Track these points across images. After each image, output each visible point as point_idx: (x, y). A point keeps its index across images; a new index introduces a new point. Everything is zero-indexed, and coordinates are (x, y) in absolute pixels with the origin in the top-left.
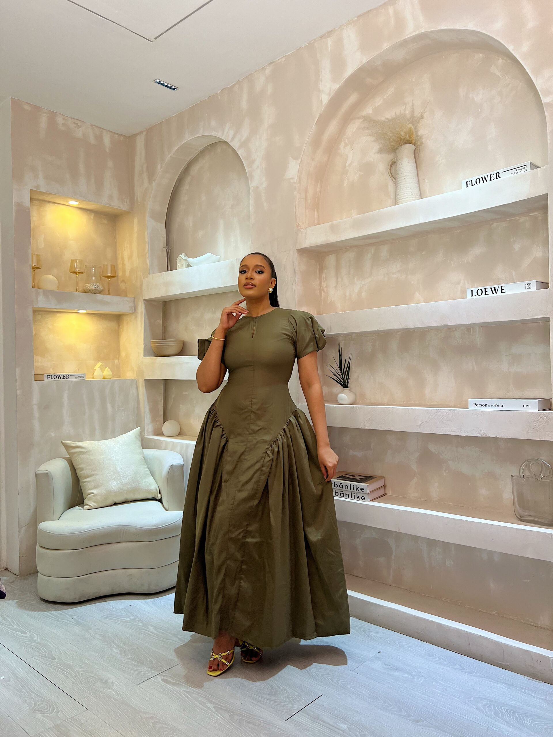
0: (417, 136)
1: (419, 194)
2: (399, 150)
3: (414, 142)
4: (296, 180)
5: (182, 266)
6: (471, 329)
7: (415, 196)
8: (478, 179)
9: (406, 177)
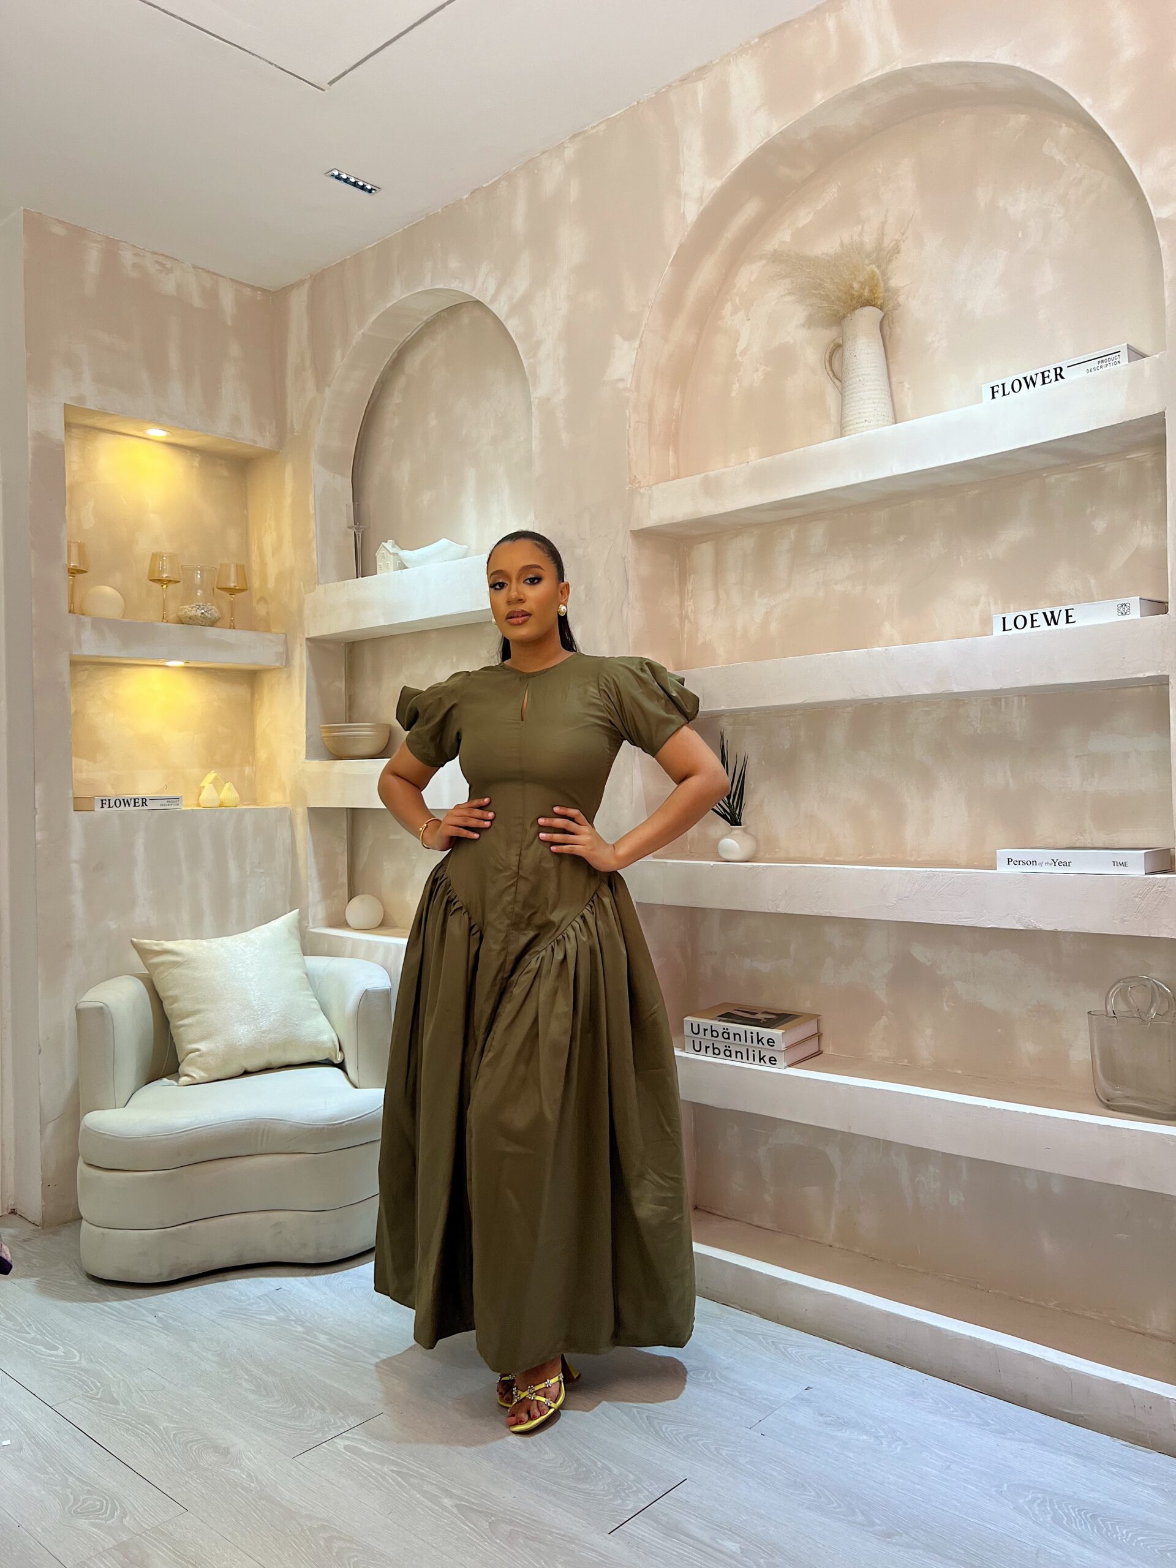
0: (887, 290)
1: (891, 414)
2: (849, 319)
3: (882, 303)
4: (629, 383)
5: (388, 568)
6: (1003, 700)
7: (883, 417)
8: (1017, 381)
9: (864, 377)
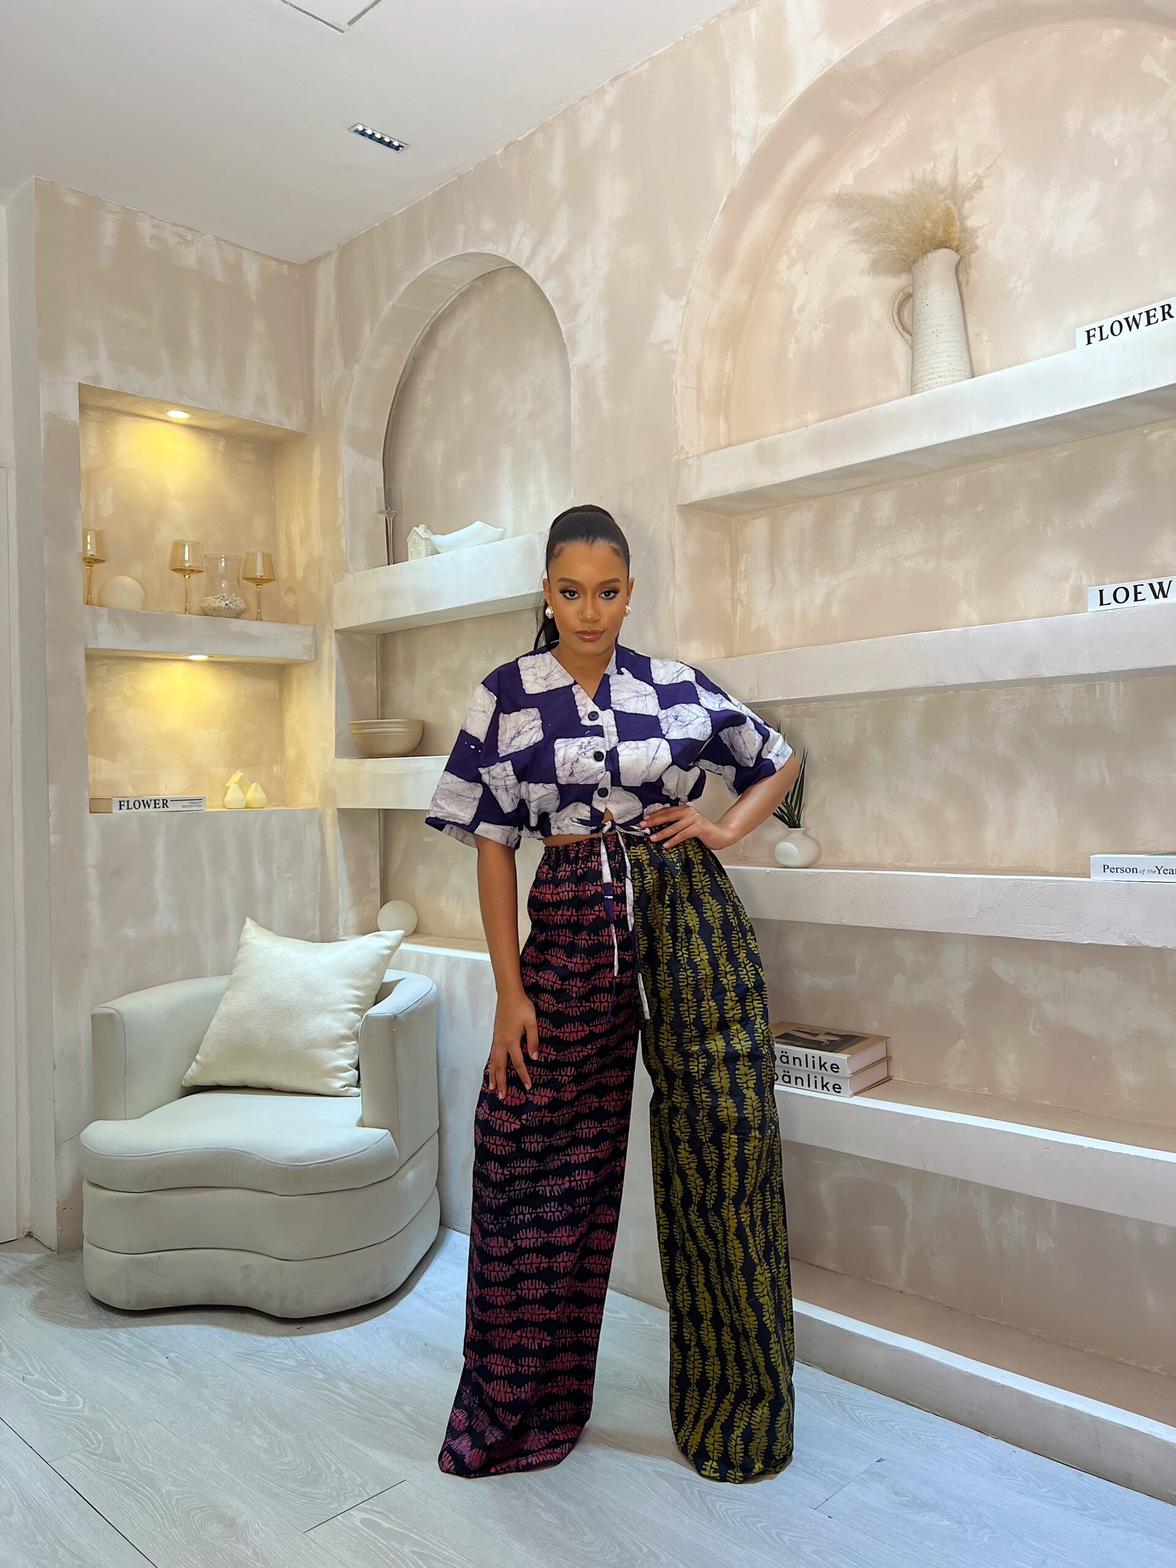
0: (964, 230)
1: (968, 368)
2: (921, 263)
3: (957, 245)
4: (676, 344)
5: (419, 553)
6: (1098, 687)
7: (959, 372)
8: (1117, 323)
9: (938, 328)
